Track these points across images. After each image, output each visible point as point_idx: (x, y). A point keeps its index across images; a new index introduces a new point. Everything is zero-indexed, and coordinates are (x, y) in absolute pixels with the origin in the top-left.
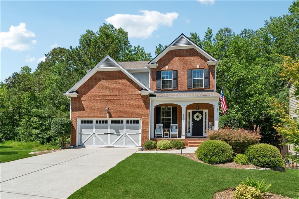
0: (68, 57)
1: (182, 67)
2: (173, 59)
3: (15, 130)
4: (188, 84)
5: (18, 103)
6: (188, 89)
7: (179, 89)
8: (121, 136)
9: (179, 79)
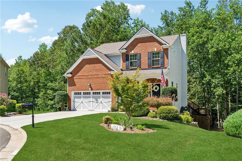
0: (72, 40)
1: (144, 51)
2: (137, 45)
3: (35, 101)
4: (148, 63)
5: (37, 78)
6: (148, 67)
7: (142, 68)
8: (99, 103)
9: (142, 60)
